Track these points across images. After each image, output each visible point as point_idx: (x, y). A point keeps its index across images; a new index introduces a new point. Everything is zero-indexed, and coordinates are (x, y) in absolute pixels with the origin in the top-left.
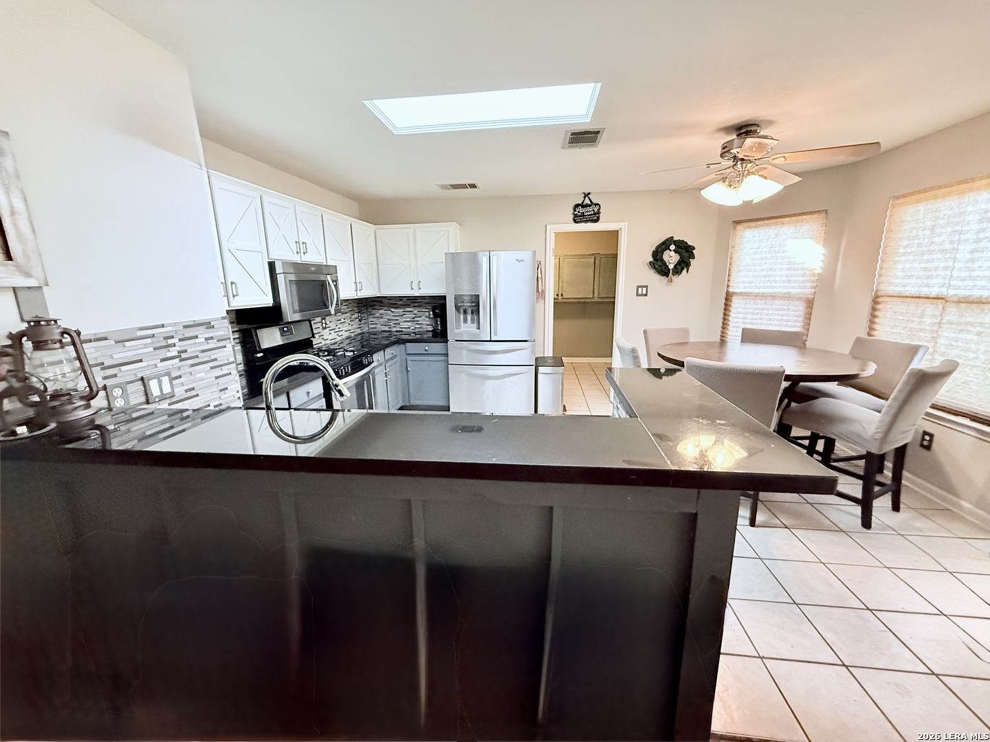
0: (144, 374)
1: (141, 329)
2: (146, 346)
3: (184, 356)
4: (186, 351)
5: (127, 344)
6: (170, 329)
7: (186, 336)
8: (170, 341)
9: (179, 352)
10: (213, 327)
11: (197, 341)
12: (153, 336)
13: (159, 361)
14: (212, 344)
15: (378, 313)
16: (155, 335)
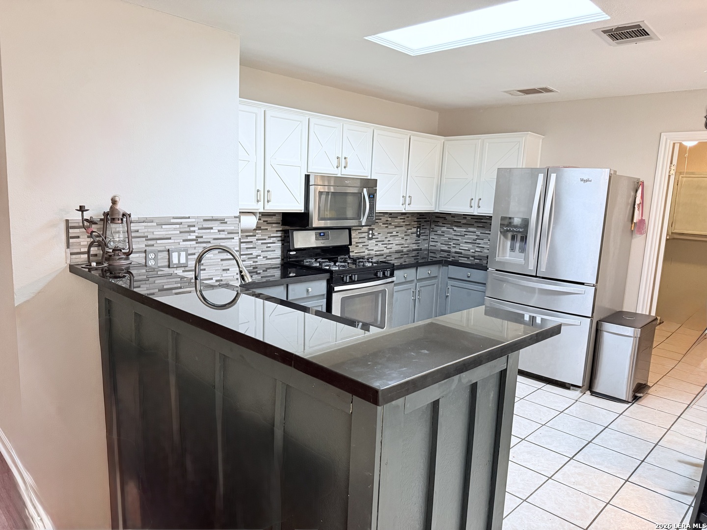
0: (171, 247)
1: (174, 218)
2: (175, 229)
3: (200, 240)
4: (202, 237)
5: (164, 226)
6: (194, 220)
7: (205, 226)
8: (192, 229)
9: (196, 237)
10: (226, 223)
11: (212, 231)
12: (181, 223)
13: (182, 240)
14: (222, 235)
15: (440, 231)
16: (183, 223)
